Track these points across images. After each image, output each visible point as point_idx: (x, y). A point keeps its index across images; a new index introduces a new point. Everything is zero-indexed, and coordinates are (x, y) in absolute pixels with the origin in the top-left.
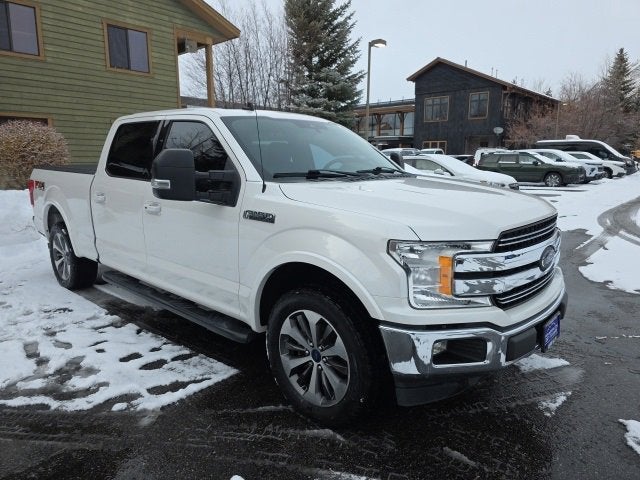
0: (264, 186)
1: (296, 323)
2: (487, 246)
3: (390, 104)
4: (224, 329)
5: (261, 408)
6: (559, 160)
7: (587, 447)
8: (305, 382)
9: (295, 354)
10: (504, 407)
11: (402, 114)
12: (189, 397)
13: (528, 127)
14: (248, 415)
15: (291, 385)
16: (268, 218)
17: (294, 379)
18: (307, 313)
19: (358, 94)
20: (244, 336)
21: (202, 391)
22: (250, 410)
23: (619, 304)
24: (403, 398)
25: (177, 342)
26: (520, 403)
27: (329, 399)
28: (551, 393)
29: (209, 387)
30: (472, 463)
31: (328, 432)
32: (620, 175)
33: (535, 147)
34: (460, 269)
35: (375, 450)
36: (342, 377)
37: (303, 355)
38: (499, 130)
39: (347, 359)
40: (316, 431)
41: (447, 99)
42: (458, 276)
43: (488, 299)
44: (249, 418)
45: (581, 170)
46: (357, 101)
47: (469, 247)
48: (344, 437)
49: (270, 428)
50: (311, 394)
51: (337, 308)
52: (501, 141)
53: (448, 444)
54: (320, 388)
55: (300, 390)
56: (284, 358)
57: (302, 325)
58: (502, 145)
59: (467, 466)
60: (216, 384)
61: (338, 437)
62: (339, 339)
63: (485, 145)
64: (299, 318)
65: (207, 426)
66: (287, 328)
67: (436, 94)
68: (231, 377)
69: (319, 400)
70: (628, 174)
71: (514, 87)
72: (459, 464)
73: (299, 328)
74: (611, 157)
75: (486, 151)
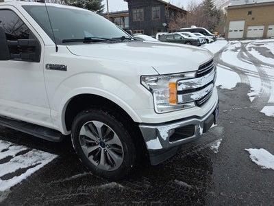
0: (57, 48)
1: (88, 128)
2: (193, 75)
3: (117, 13)
4: (45, 136)
5: (73, 177)
6: (190, 36)
7: (236, 166)
8: (98, 159)
9: (90, 145)
10: (196, 151)
11: (123, 18)
12: (28, 178)
13: (176, 23)
14: (66, 183)
15: (89, 161)
16: (62, 68)
17: (91, 158)
18: (94, 122)
19: (102, 7)
20: (58, 138)
21: (36, 172)
22: (67, 179)
23: (227, 95)
24: (154, 161)
25: (19, 144)
26: (203, 148)
27: (112, 166)
28: (214, 141)
29: (41, 169)
30: (189, 186)
31: (114, 184)
32: (211, 42)
33: (180, 31)
34: (180, 88)
35: (141, 189)
36: (119, 154)
37: (95, 144)
38: (165, 25)
39: (121, 145)
40: (107, 185)
41: (142, 10)
42: (179, 93)
43: (193, 103)
44: (67, 184)
45: (198, 40)
46: (102, 11)
47: (183, 76)
48: (123, 185)
49: (80, 188)
50: (102, 164)
51: (113, 118)
52: (166, 29)
53: (176, 178)
54: (107, 161)
55: (96, 164)
56: (84, 147)
57: (92, 129)
58: (167, 31)
59: (188, 188)
60: (45, 166)
61: (120, 186)
62: (115, 134)
63: (160, 31)
64: (89, 125)
65: (40, 195)
66: (83, 131)
67: (138, 8)
68: (54, 160)
69: (107, 168)
70: (215, 41)
71: (170, 5)
72: (183, 188)
73: (91, 131)
74: (208, 34)
75: (161, 34)
